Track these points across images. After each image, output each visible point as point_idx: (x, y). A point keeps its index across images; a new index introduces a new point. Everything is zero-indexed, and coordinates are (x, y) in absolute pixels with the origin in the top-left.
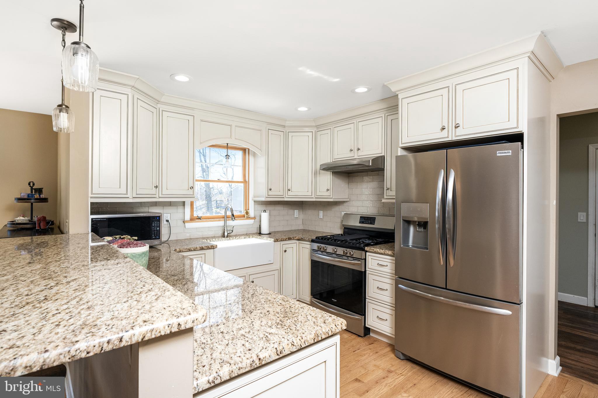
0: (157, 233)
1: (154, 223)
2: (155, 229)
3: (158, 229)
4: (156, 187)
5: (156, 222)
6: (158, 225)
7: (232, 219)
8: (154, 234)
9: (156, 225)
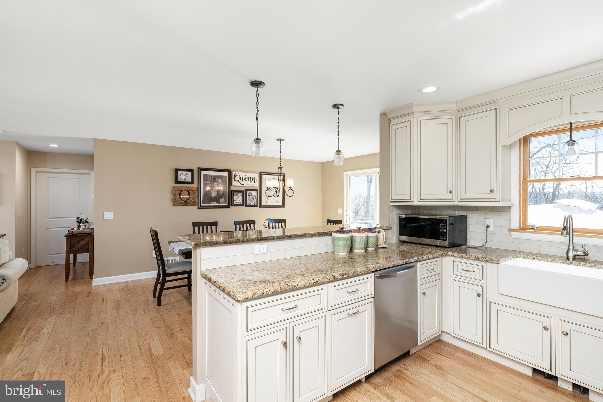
0: (444, 234)
1: (442, 225)
2: (443, 231)
3: (445, 231)
4: (451, 192)
5: (443, 225)
6: (445, 228)
7: (562, 233)
8: (442, 236)
9: (443, 227)
